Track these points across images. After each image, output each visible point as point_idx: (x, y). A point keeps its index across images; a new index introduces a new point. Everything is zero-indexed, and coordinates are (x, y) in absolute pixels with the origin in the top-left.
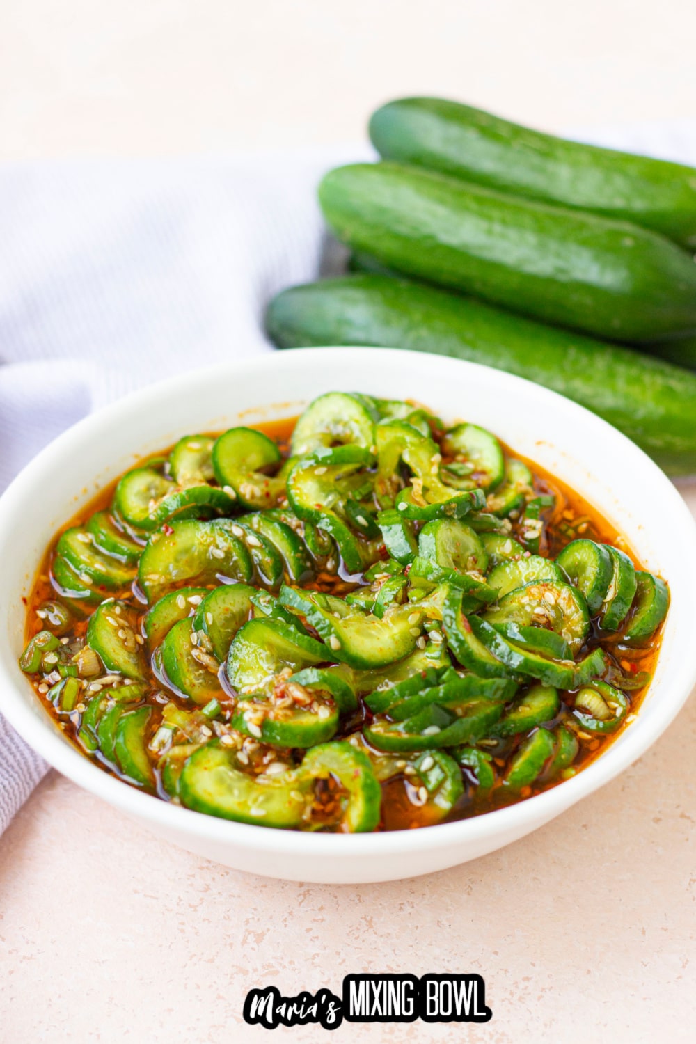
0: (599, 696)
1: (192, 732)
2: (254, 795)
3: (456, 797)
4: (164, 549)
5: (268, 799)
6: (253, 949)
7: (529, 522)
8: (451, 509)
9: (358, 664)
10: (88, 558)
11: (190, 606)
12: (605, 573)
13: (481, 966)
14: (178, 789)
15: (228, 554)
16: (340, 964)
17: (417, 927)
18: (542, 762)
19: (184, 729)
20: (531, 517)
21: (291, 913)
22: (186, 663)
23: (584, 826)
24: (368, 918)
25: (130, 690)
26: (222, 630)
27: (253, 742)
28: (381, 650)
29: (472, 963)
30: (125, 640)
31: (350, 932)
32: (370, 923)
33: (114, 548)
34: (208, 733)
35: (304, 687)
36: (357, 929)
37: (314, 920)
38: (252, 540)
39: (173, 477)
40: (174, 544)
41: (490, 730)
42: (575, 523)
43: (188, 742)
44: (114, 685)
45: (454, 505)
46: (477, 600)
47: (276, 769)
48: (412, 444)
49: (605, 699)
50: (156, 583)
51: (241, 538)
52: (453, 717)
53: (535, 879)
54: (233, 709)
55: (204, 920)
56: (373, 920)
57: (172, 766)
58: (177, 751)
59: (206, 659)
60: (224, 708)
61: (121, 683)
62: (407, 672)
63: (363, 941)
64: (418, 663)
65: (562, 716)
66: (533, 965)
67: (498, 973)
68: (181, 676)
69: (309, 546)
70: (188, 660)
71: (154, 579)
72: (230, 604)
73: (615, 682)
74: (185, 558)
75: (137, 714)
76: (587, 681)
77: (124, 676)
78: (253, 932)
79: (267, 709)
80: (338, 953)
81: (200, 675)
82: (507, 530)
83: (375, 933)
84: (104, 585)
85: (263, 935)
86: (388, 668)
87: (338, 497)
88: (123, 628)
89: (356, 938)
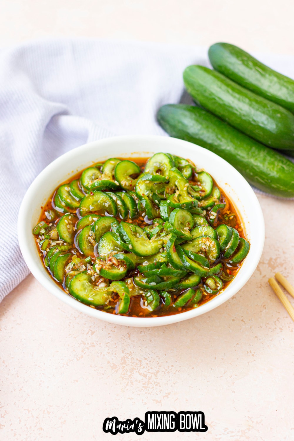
0: (214, 282)
1: (79, 266)
2: (92, 293)
3: (156, 306)
4: (89, 199)
5: (96, 295)
6: (90, 336)
7: (213, 213)
8: (183, 206)
9: (138, 255)
10: (66, 197)
11: (93, 221)
12: (228, 239)
13: (159, 358)
14: (69, 286)
15: (109, 206)
16: (115, 348)
17: (144, 340)
18: (187, 301)
19: (77, 265)
20: (214, 211)
21: (105, 327)
22: (85, 241)
23: (209, 317)
24: (129, 334)
25: (65, 247)
26: (100, 232)
27: (97, 274)
28: (147, 251)
29: (157, 357)
30: (69, 229)
31: (122, 337)
32: (129, 336)
33: (76, 195)
34: (84, 268)
35: (117, 260)
36: (125, 337)
37: (112, 331)
38: (119, 202)
39: (102, 172)
40: (93, 199)
41: (174, 286)
42: (229, 215)
43: (77, 270)
44: (60, 244)
45: (185, 205)
46: (184, 239)
47: (102, 285)
48: (179, 179)
49: (216, 283)
50: (84, 211)
51: (115, 201)
52: (162, 280)
53: (187, 332)
54: (94, 261)
55: (77, 323)
56: (131, 335)
57: (69, 277)
58: (72, 272)
59: (92, 241)
60: (92, 260)
61: (63, 244)
62: (154, 260)
63: (125, 341)
64: (158, 258)
65: (200, 285)
66: (176, 362)
67: (164, 362)
68: (82, 245)
69: (138, 207)
70: (87, 240)
71: (84, 209)
72: (106, 223)
73: (221, 277)
74: (95, 204)
75: (65, 256)
76: (211, 275)
77: (65, 242)
78: (91, 330)
79: (104, 264)
80: (116, 344)
81: (89, 246)
82: (204, 215)
83: (130, 340)
84: (69, 207)
85: (94, 332)
86: (148, 257)
87: (151, 192)
88: (69, 224)
89: (123, 340)
